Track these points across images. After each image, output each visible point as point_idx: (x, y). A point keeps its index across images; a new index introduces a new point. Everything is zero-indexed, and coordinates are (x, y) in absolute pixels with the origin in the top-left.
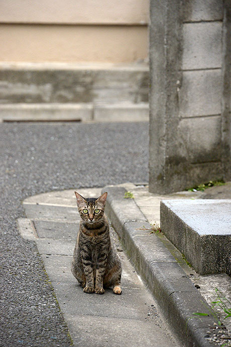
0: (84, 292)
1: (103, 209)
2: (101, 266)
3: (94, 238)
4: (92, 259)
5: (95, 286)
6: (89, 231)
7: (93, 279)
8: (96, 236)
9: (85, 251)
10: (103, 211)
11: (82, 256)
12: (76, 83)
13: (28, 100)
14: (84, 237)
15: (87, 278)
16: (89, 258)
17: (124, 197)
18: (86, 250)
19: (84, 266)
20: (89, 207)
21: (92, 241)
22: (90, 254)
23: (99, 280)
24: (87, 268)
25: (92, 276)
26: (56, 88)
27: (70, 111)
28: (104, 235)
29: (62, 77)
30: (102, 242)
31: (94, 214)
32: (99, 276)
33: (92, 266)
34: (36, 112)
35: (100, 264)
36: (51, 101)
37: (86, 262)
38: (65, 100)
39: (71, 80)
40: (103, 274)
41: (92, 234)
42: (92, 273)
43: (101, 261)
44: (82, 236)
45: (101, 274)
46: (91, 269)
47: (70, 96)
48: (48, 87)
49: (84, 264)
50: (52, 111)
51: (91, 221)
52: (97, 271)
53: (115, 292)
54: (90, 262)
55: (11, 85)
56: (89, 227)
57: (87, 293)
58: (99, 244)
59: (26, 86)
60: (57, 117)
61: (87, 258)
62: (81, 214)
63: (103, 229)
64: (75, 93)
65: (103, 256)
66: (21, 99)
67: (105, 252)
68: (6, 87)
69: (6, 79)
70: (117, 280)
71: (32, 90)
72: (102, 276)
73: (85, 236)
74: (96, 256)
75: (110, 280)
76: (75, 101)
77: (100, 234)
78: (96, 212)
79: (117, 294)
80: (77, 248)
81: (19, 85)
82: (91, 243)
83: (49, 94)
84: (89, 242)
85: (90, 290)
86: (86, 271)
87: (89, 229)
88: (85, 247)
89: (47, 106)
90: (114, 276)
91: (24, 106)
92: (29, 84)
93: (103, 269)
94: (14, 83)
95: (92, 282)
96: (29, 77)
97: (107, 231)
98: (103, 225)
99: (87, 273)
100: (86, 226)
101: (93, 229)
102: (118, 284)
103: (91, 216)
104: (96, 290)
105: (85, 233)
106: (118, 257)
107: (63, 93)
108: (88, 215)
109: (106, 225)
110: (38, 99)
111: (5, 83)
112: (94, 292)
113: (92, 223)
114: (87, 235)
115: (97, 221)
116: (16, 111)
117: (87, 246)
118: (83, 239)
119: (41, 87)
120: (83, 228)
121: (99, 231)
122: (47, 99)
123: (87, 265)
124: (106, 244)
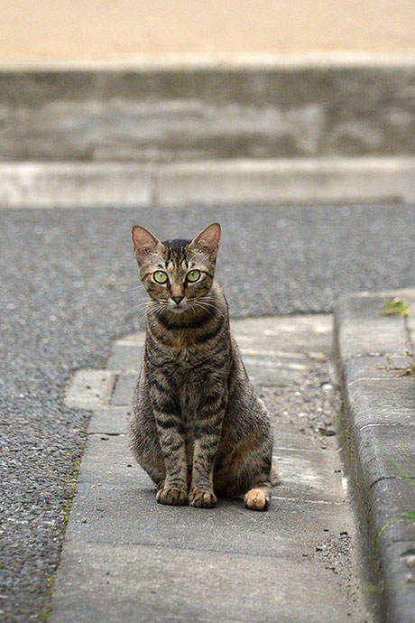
0: (159, 502)
1: (212, 269)
2: (207, 430)
3: (185, 352)
4: (184, 412)
5: (189, 485)
6: (170, 334)
7: (184, 465)
8: (190, 345)
9: (161, 389)
10: (210, 276)
11: (155, 403)
12: (388, 101)
13: (258, 150)
14: (157, 350)
15: (167, 462)
16: (172, 407)
17: (382, 312)
18: (164, 383)
19: (160, 429)
20: (171, 265)
21: (181, 360)
22: (176, 398)
23: (201, 469)
24: (166, 435)
25: (182, 456)
26: (333, 115)
27: (369, 176)
28: (213, 342)
29: (349, 87)
30: (208, 362)
31: (185, 285)
32: (200, 457)
33: (182, 430)
34: (275, 179)
35: (204, 423)
36: (321, 152)
37: (163, 417)
38: (357, 148)
39: (374, 93)
40: (212, 451)
41: (178, 340)
42: (182, 450)
43: (208, 414)
44: (152, 345)
45: (207, 451)
46: (179, 438)
47: (372, 137)
48: (312, 114)
49: (160, 423)
50: (321, 178)
51: (178, 303)
52: (197, 443)
53: (249, 502)
54: (176, 419)
55: (210, 111)
56: (171, 322)
57: (166, 504)
58: (201, 368)
59: (251, 111)
60: (334, 192)
61: (167, 408)
62: (147, 285)
63: (213, 324)
64: (386, 128)
65: (212, 400)
66: (238, 147)
67: (220, 389)
68: (197, 116)
69: (199, 95)
70: (257, 474)
71: (269, 122)
72: (210, 458)
73: (160, 345)
74: (194, 401)
75: (238, 472)
76: (385, 150)
77: (204, 339)
78: (191, 278)
79: (254, 508)
80: (143, 380)
81: (234, 109)
82: (178, 365)
83: (314, 133)
84: (172, 362)
85: (175, 495)
86: (164, 443)
87: (170, 327)
88: (160, 377)
89: (308, 165)
90: (251, 460)
91: (246, 166)
92: (260, 107)
93: (212, 438)
94: (219, 103)
95: (183, 475)
96: (260, 86)
97: (223, 329)
98: (210, 313)
99: (166, 450)
100: (163, 318)
101: (183, 326)
102: (260, 484)
103: (177, 290)
104: (191, 497)
105: (160, 338)
106: (260, 407)
107: (355, 129)
108: (169, 287)
109: (220, 313)
110: (286, 147)
111: (194, 105)
112: (185, 503)
113: (180, 311)
114: (164, 343)
115: (196, 303)
116: (220, 179)
117: (165, 373)
118: (155, 354)
119: (294, 115)
120: (156, 323)
121: (200, 331)
122: (309, 145)
123: (167, 425)
124: (220, 366)
